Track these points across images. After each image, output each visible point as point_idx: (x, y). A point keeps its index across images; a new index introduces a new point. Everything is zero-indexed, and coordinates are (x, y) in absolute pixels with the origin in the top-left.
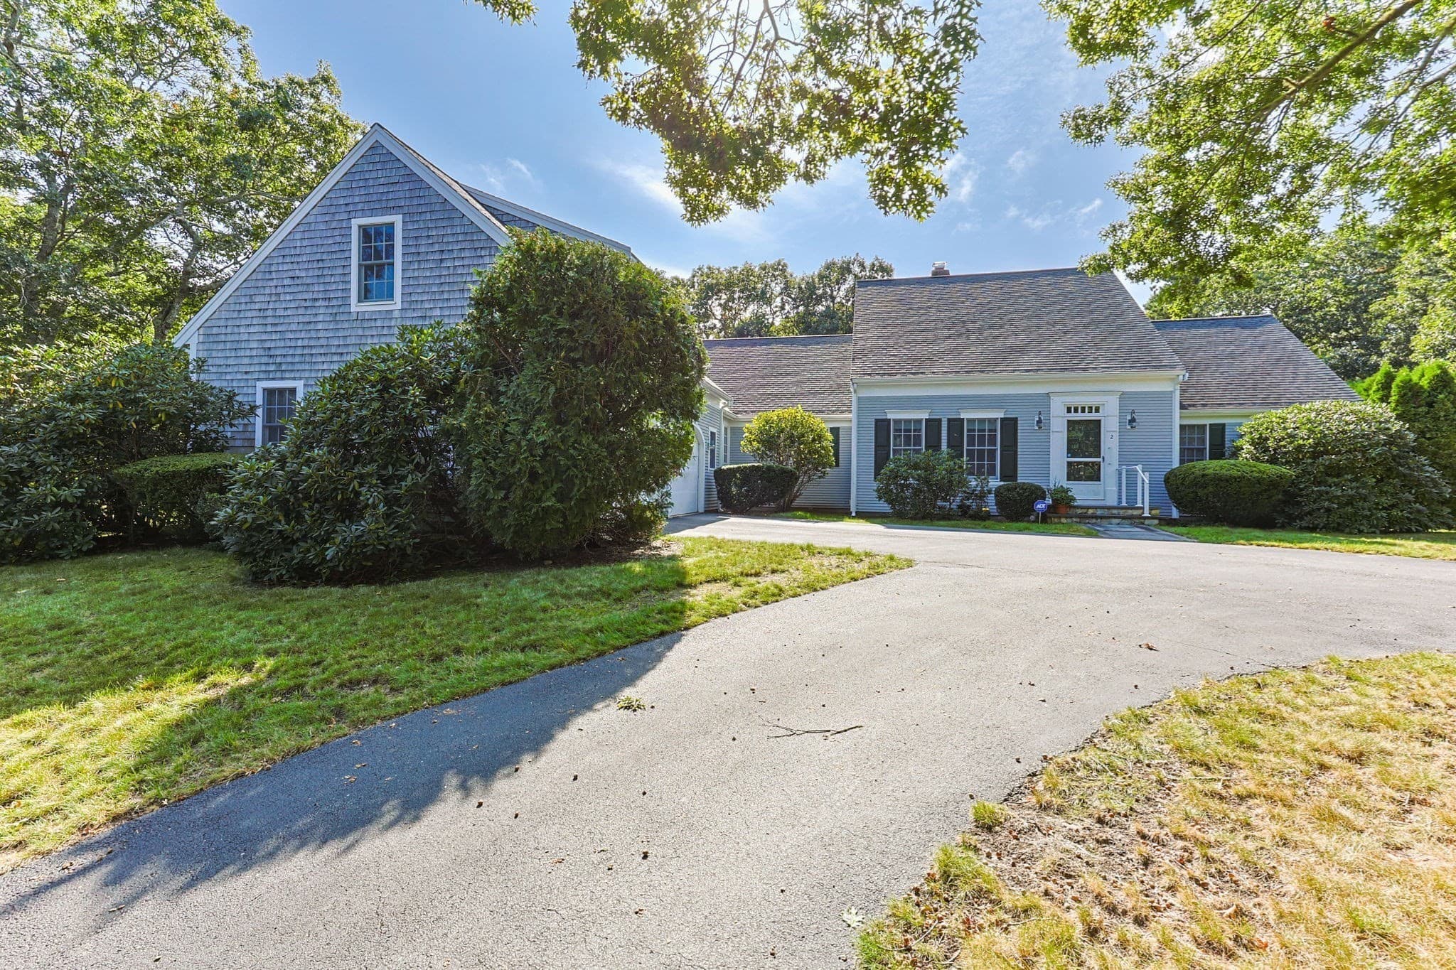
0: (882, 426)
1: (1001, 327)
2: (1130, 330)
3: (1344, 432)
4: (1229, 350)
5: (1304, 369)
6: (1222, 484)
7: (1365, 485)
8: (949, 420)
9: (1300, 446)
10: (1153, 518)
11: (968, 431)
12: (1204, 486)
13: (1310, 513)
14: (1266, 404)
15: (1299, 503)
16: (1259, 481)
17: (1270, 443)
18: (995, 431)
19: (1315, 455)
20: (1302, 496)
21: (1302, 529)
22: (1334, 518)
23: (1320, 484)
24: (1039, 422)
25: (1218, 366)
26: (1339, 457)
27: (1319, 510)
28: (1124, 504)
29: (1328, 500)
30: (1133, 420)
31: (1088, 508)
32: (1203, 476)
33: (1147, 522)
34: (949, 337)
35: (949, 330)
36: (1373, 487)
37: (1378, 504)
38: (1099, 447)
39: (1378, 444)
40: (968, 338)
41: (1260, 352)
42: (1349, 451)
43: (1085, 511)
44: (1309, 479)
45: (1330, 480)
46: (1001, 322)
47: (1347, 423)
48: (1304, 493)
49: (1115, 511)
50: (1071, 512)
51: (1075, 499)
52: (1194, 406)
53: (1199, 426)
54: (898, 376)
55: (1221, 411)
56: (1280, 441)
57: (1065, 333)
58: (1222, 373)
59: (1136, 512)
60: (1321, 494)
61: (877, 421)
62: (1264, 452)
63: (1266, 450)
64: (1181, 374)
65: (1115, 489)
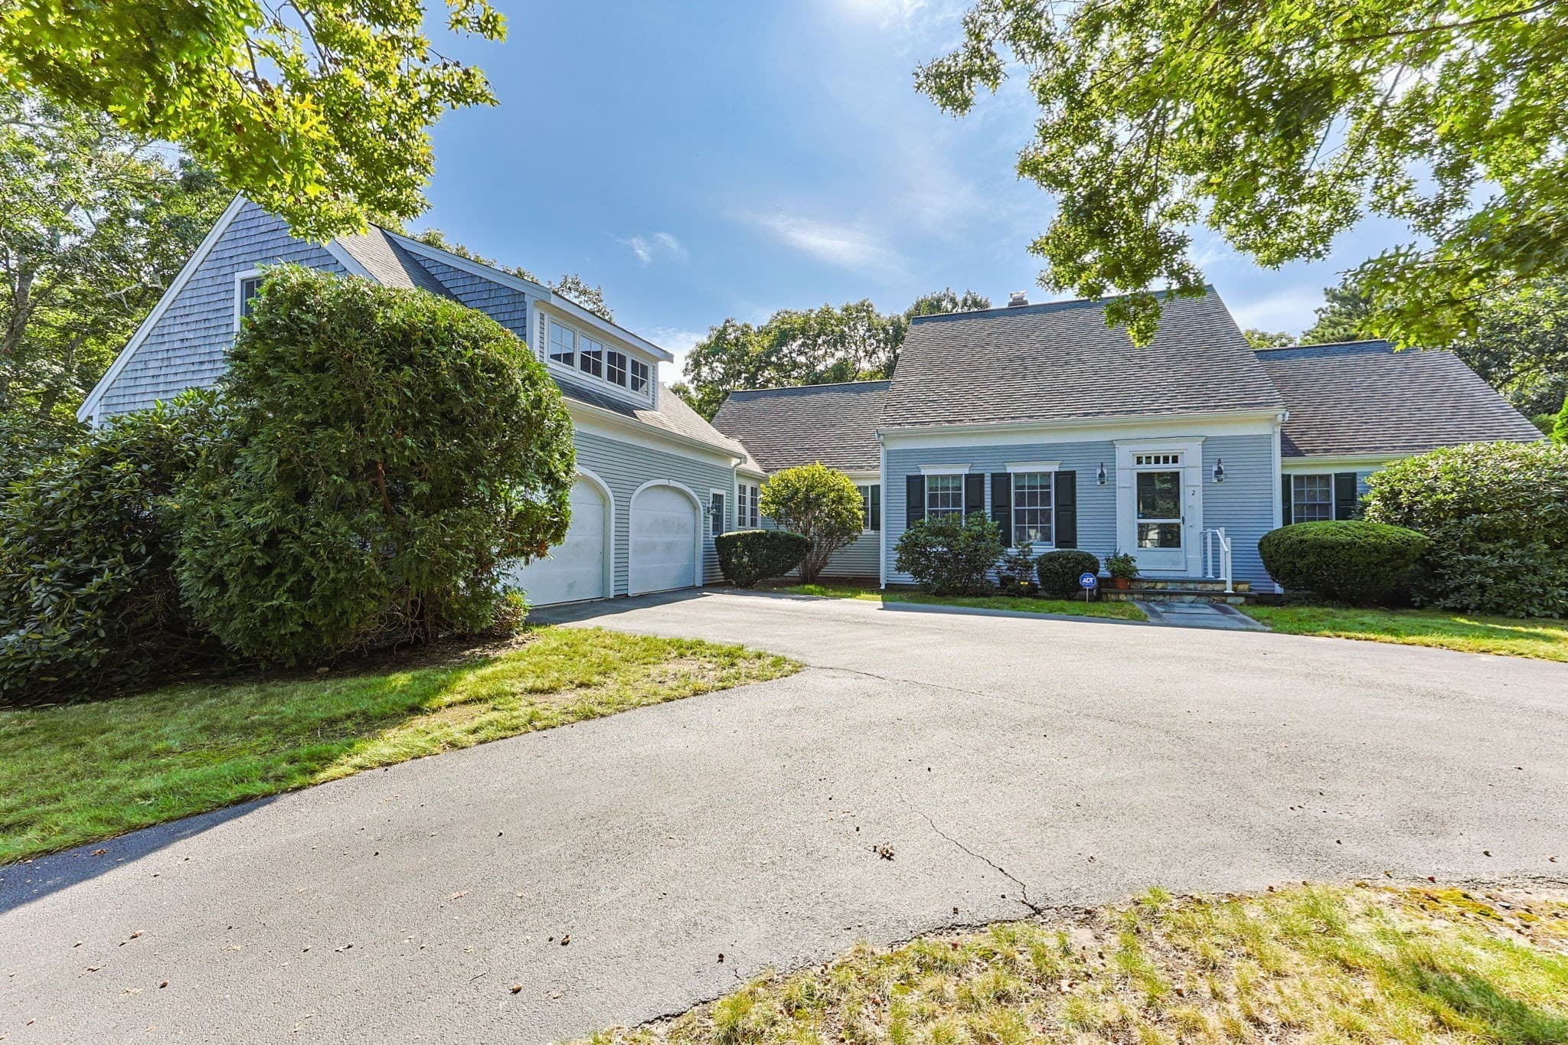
0: (915, 484)
1: (1066, 363)
2: (1224, 360)
3: (1501, 483)
4: (1369, 381)
5: (1470, 400)
6: (1326, 552)
7: (1533, 553)
8: (993, 476)
9: (1440, 503)
10: (1237, 594)
11: (1017, 488)
12: (1302, 555)
13: (1458, 589)
14: (1411, 447)
15: (1441, 576)
16: (1377, 548)
17: (1403, 499)
18: (1049, 487)
19: (1461, 514)
20: (1444, 567)
21: (1447, 610)
22: (1491, 596)
23: (1470, 551)
24: (1102, 475)
25: (1352, 401)
26: (1494, 516)
27: (1469, 585)
28: (1210, 576)
29: (1481, 572)
30: (1219, 472)
31: (1156, 581)
32: (1301, 541)
33: (1230, 600)
34: (1002, 378)
35: (1004, 369)
36: (1547, 555)
37: (1553, 578)
38: (1177, 505)
39: (1548, 498)
40: (1024, 378)
41: (1411, 382)
42: (1508, 508)
43: (1152, 585)
44: (1454, 545)
45: (1483, 546)
46: (1067, 358)
47: (1507, 472)
48: (1446, 563)
49: (1191, 586)
50: (1134, 586)
51: (1137, 571)
52: (1313, 451)
53: (1321, 477)
54: (932, 425)
55: (1349, 457)
56: (1416, 494)
57: (1142, 367)
58: (1356, 410)
59: (1218, 587)
60: (1470, 564)
61: (909, 478)
62: (1396, 510)
63: (1398, 507)
64: (1280, 413)
65: (1199, 557)
